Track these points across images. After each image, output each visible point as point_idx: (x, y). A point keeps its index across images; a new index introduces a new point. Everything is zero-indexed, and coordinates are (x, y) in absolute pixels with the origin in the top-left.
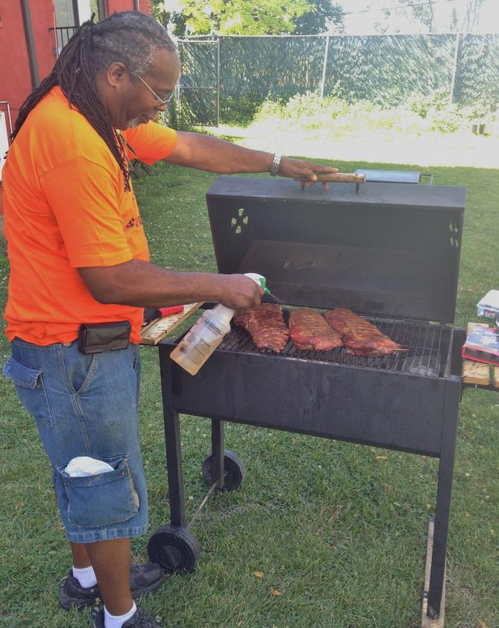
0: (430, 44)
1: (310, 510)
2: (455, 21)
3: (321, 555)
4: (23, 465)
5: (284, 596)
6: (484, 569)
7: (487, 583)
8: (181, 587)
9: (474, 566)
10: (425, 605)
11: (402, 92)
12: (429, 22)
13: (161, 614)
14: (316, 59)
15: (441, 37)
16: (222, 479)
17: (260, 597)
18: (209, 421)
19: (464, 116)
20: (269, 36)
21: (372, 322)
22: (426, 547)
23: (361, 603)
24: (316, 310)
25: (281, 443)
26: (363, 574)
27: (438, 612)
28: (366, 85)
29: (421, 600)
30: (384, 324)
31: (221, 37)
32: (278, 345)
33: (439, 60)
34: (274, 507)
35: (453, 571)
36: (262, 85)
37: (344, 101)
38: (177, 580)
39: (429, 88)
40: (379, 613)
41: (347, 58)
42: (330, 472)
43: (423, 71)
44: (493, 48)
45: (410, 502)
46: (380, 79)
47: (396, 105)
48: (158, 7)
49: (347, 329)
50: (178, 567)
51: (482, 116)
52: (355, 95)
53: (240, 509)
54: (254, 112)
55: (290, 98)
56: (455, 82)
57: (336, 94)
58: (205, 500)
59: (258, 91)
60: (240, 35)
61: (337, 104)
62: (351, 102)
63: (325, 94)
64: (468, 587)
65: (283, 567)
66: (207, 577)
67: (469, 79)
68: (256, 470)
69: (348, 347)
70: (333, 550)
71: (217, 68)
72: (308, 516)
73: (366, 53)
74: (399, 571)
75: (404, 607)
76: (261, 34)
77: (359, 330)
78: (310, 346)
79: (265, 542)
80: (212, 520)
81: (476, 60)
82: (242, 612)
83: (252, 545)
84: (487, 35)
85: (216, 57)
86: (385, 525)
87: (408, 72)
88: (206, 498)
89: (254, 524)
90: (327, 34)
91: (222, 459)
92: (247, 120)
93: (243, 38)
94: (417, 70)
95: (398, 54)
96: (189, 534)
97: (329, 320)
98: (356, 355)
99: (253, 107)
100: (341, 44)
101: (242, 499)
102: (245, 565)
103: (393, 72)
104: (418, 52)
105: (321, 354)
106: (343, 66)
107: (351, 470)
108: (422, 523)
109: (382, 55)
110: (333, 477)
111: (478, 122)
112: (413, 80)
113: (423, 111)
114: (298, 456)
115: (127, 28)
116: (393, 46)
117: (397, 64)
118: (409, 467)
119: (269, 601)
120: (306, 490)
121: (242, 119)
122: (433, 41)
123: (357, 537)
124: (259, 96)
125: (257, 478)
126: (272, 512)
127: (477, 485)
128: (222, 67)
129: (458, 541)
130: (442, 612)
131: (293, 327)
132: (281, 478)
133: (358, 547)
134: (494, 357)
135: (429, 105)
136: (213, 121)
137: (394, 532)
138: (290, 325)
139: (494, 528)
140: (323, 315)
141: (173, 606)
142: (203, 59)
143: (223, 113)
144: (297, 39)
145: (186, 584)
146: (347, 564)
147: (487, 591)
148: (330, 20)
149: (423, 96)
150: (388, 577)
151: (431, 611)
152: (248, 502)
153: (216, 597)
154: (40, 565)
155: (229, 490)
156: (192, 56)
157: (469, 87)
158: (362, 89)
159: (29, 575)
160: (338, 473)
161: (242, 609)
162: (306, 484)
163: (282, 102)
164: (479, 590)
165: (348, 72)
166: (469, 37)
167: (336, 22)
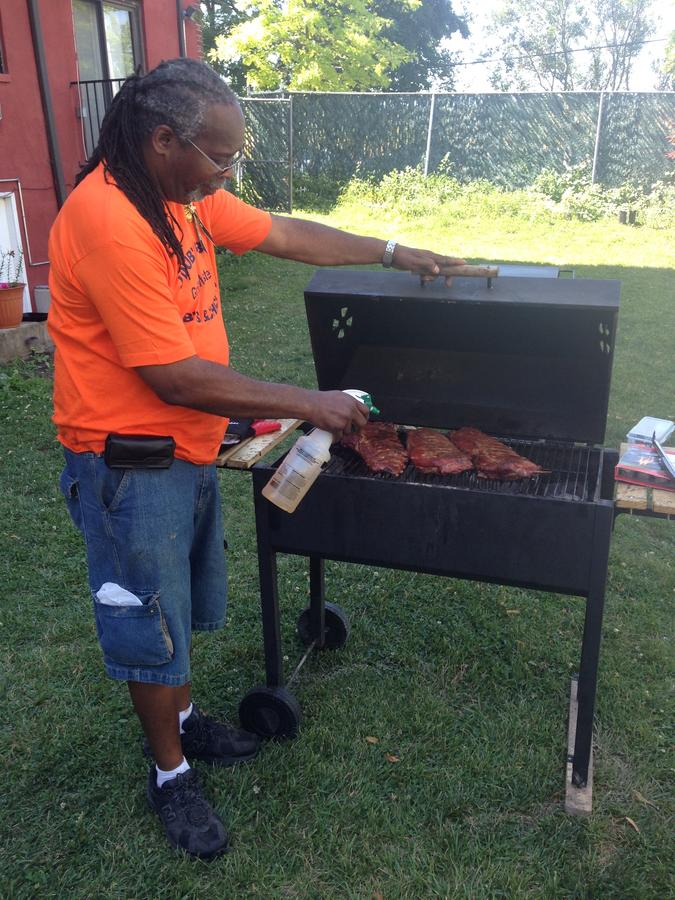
0: (566, 106)
1: (429, 671)
2: (597, 76)
3: (443, 718)
5: (403, 763)
6: (638, 734)
7: (642, 750)
8: (280, 755)
9: (627, 730)
10: (569, 773)
11: (530, 168)
12: (562, 77)
13: (258, 784)
14: (418, 124)
15: (581, 96)
16: (323, 637)
17: (375, 765)
19: (609, 201)
20: (356, 93)
21: (505, 443)
22: (568, 711)
23: (494, 770)
24: (439, 430)
25: (391, 597)
26: (495, 740)
27: (585, 779)
28: (483, 159)
29: (565, 769)
30: (521, 446)
31: (293, 94)
32: (396, 468)
33: (577, 127)
34: (386, 668)
35: (601, 736)
36: (349, 158)
37: (454, 179)
38: (275, 748)
39: (565, 163)
40: (515, 781)
41: (459, 124)
42: (452, 629)
43: (557, 141)
44: (648, 113)
45: (548, 661)
46: (502, 152)
47: (521, 186)
48: (209, 55)
49: (477, 450)
50: (276, 733)
51: (633, 199)
52: (469, 172)
53: (345, 670)
54: (338, 193)
55: (385, 176)
56: (598, 155)
57: (444, 171)
58: (302, 661)
59: (343, 166)
60: (318, 92)
61: (446, 185)
62: (463, 182)
63: (430, 171)
64: (619, 755)
65: (400, 732)
66: (310, 744)
67: (616, 152)
68: (362, 626)
69: (480, 469)
70: (458, 714)
71: (289, 135)
72: (427, 677)
73: (483, 117)
74: (537, 736)
75: (544, 775)
76: (344, 91)
77: (492, 452)
78: (435, 469)
79: (377, 705)
80: (312, 682)
81: (624, 127)
82: (355, 780)
83: (362, 708)
84: (639, 94)
85: (288, 120)
86: (519, 685)
87: (537, 142)
88: (305, 657)
89: (363, 686)
90: (433, 91)
91: (323, 613)
92: (328, 205)
93: (322, 95)
94: (549, 140)
95: (523, 118)
96: (287, 695)
97: (454, 440)
98: (489, 479)
99: (337, 187)
100: (451, 105)
101: (346, 660)
102: (355, 731)
103: (518, 142)
104: (550, 116)
105: (449, 478)
106: (452, 135)
107: (476, 626)
108: (563, 684)
109: (503, 119)
110: (455, 634)
111: (625, 207)
112: (544, 152)
113: (556, 193)
114: (412, 611)
115: (170, 82)
116: (519, 108)
117: (523, 132)
118: (545, 622)
119: (385, 768)
120: (423, 649)
121: (323, 203)
122: (569, 102)
123: (485, 699)
124: (343, 173)
125: (364, 635)
126: (384, 672)
127: (628, 642)
128: (295, 133)
129: (606, 704)
130: (590, 780)
131: (412, 448)
132: (393, 635)
133: (487, 711)
134: (652, 478)
135: (564, 186)
136: (285, 206)
137: (530, 694)
138: (408, 446)
139: (649, 689)
140: (446, 436)
141: (273, 775)
142: (270, 122)
143: (296, 194)
144: (393, 97)
145: (286, 751)
146: (475, 729)
147: (642, 759)
148: (434, 72)
149: (556, 174)
150: (524, 742)
151: (577, 778)
152: (354, 662)
153: (322, 766)
154: (110, 734)
155: (331, 650)
156: (257, 118)
157: (616, 162)
158: (477, 164)
159: (97, 746)
160: (461, 630)
161: (353, 777)
162: (423, 642)
163: (373, 181)
164: (632, 757)
165: (459, 141)
166: (617, 96)
167: (441, 76)
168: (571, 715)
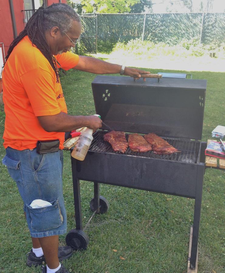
0: (191, 17)
1: (138, 222)
2: (202, 7)
3: (142, 242)
4: (10, 204)
5: (126, 260)
6: (215, 248)
7: (216, 254)
8: (80, 256)
9: (211, 246)
10: (189, 264)
11: (178, 38)
12: (190, 8)
13: (72, 268)
14: (140, 24)
15: (196, 14)
16: (99, 209)
17: (116, 261)
18: (93, 183)
19: (206, 49)
20: (119, 14)
21: (165, 140)
22: (189, 238)
23: (160, 263)
24: (141, 134)
25: (125, 193)
26: (161, 250)
27: (195, 267)
28: (162, 35)
29: (187, 262)
30: (171, 140)
31: (98, 14)
32: (123, 150)
33: (195, 24)
34: (122, 221)
35: (201, 249)
36: (116, 35)
37: (152, 42)
38: (78, 253)
39: (190, 37)
40: (168, 267)
41: (154, 23)
42: (147, 206)
43: (188, 29)
44: (219, 19)
45: (182, 219)
46: (169, 33)
47: (176, 44)
48: (70, 1)
49: (154, 143)
50: (79, 247)
51: (214, 49)
52: (158, 40)
53: (106, 222)
54: (113, 47)
55: (129, 41)
56: (202, 34)
57: (149, 40)
58: (91, 218)
59: (114, 38)
60: (106, 13)
61: (149, 44)
62: (155, 43)
63: (144, 39)
64: (208, 256)
65: (126, 247)
66: (92, 252)
67: (208, 33)
68: (114, 205)
69: (154, 150)
70: (148, 240)
71: (96, 28)
72: (137, 225)
73: (162, 21)
74: (177, 249)
75: (179, 265)
76: (115, 13)
77: (159, 143)
78: (138, 150)
79: (118, 236)
80: (94, 227)
81: (211, 25)
83: (112, 238)
84: (216, 13)
85: (96, 23)
86: (171, 228)
87: (181, 30)
89: (113, 228)
90: (145, 13)
91: (99, 200)
92: (109, 51)
93: (108, 15)
94: (185, 29)
95: (176, 22)
96: (84, 233)
97: (146, 138)
98: (158, 154)
99: (112, 45)
100: (151, 17)
101: (107, 218)
102: (109, 247)
103: (174, 30)
104: (185, 21)
105: (143, 153)
106: (152, 27)
107: (156, 205)
108: (188, 228)
109: (169, 22)
110: (148, 208)
111: (212, 52)
112: (183, 33)
113: (188, 47)
114: (132, 199)
116: (174, 18)
117: (176, 26)
118: (181, 203)
119: (120, 262)
120: (136, 213)
121: (107, 50)
122: (192, 16)
123: (158, 234)
124: (115, 40)
125: (114, 208)
126: (121, 223)
127: (212, 211)
128: (98, 27)
129: (203, 236)
130: (197, 266)
131: (130, 141)
132: (125, 208)
133: (159, 238)
134: (219, 154)
135: (190, 44)
136: (94, 51)
137: (175, 232)
138: (129, 141)
139: (219, 230)
140: (143, 136)
141: (77, 265)
142: (90, 24)
143: (99, 48)
144: (132, 15)
145: (83, 255)
146: (154, 246)
147: (216, 257)
148: (146, 7)
149: (188, 40)
150: (172, 251)
151: (192, 266)
152: (110, 219)
153: (96, 261)
154: (18, 247)
155: (102, 214)
156: (85, 22)
157: (208, 36)
158: (160, 37)
159: (13, 251)
160: (150, 206)
161: (107, 266)
162: (136, 211)
163: (125, 43)
164: (213, 257)
165: (154, 30)
166: (208, 14)
167: (149, 8)
168: (190, 240)
